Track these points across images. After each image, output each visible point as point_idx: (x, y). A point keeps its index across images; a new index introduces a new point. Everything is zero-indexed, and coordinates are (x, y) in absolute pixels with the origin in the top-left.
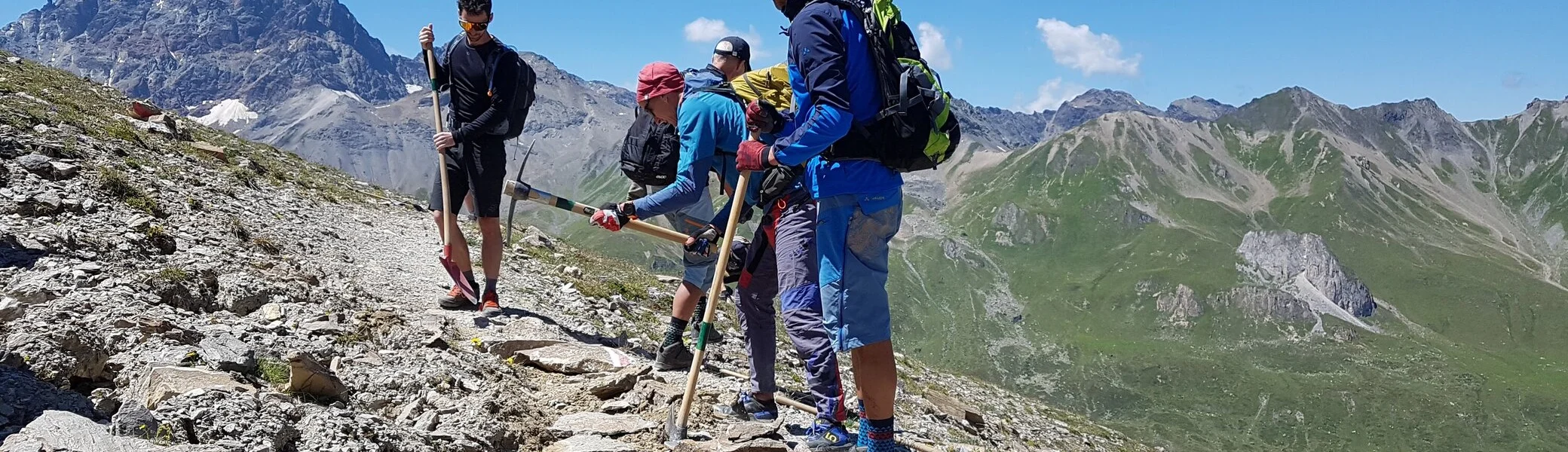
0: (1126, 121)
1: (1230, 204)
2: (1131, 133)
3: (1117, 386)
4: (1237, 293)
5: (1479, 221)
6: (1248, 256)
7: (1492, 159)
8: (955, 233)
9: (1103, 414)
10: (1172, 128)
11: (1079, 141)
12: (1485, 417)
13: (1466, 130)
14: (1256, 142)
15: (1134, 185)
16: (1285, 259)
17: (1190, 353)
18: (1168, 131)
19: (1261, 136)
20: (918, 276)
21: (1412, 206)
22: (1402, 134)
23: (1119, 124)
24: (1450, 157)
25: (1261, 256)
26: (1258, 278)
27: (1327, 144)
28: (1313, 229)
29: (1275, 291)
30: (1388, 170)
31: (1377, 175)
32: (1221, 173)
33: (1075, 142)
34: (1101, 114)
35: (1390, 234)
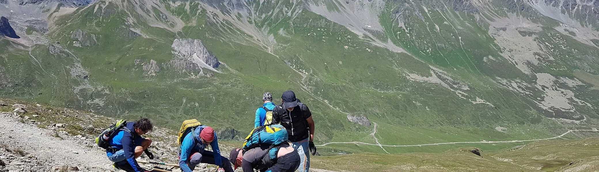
1: (168, 29)
3: (129, 100)
4: (173, 62)
5: (250, 34)
6: (176, 48)
7: (253, 12)
8: (54, 43)
9: (125, 112)
11: (107, 4)
12: (254, 98)
14: (176, 6)
15: (131, 21)
16: (189, 48)
17: (157, 85)
18: (143, 1)
19: (178, 3)
20: (38, 61)
21: (230, 29)
24: (240, 12)
25: (180, 48)
26: (180, 56)
27: (201, 7)
28: (198, 38)
29: (186, 60)
30: (221, 16)
31: (218, 18)
32: (164, 17)
33: (105, 4)
35: (223, 39)
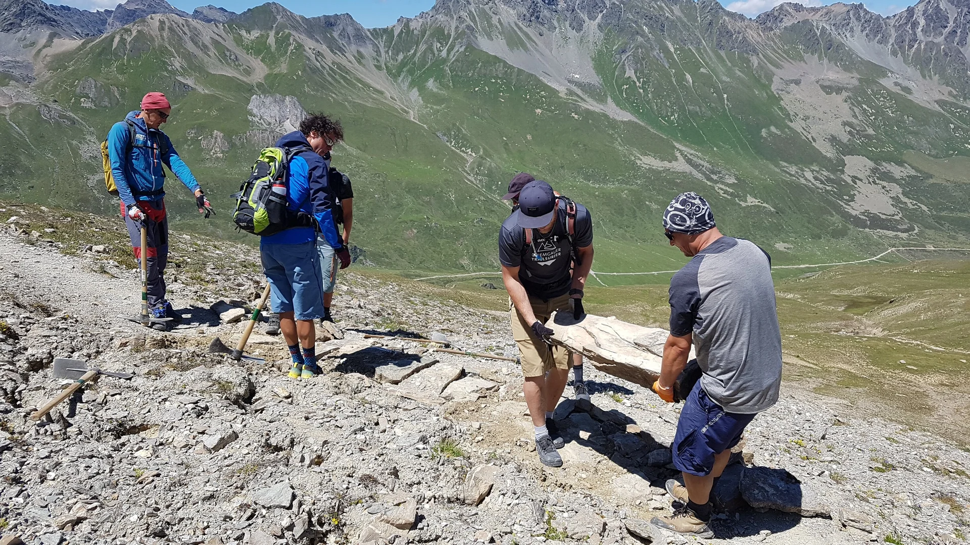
0: (166, 20)
1: (240, 77)
2: (171, 29)
3: (181, 198)
4: (250, 135)
5: (378, 87)
6: (255, 111)
7: (382, 51)
8: (48, 100)
9: (175, 218)
10: (199, 26)
11: (134, 33)
12: (388, 195)
13: (368, 34)
14: (253, 38)
15: (177, 65)
16: (277, 112)
17: (226, 173)
18: (195, 29)
19: (255, 34)
20: (22, 132)
21: (344, 78)
22: (336, 35)
23: (162, 23)
24: (361, 50)
25: (262, 111)
26: (262, 124)
27: (295, 40)
28: (292, 94)
29: (273, 132)
30: (329, 57)
31: (324, 60)
32: (233, 57)
33: (131, 34)
34: (148, 14)
35: (333, 95)
